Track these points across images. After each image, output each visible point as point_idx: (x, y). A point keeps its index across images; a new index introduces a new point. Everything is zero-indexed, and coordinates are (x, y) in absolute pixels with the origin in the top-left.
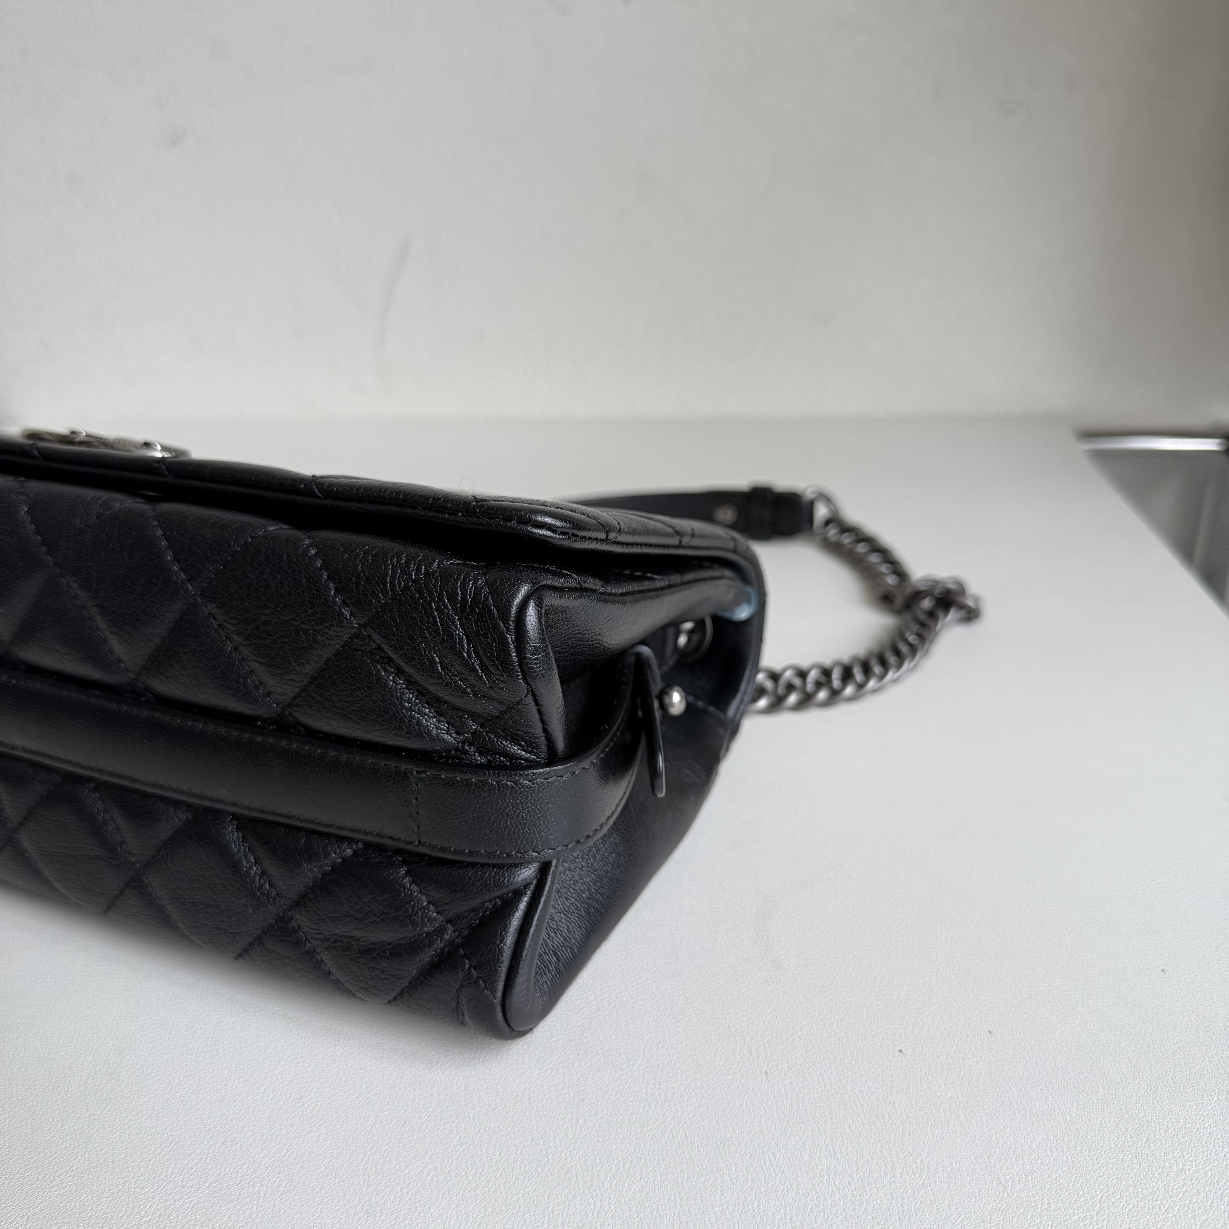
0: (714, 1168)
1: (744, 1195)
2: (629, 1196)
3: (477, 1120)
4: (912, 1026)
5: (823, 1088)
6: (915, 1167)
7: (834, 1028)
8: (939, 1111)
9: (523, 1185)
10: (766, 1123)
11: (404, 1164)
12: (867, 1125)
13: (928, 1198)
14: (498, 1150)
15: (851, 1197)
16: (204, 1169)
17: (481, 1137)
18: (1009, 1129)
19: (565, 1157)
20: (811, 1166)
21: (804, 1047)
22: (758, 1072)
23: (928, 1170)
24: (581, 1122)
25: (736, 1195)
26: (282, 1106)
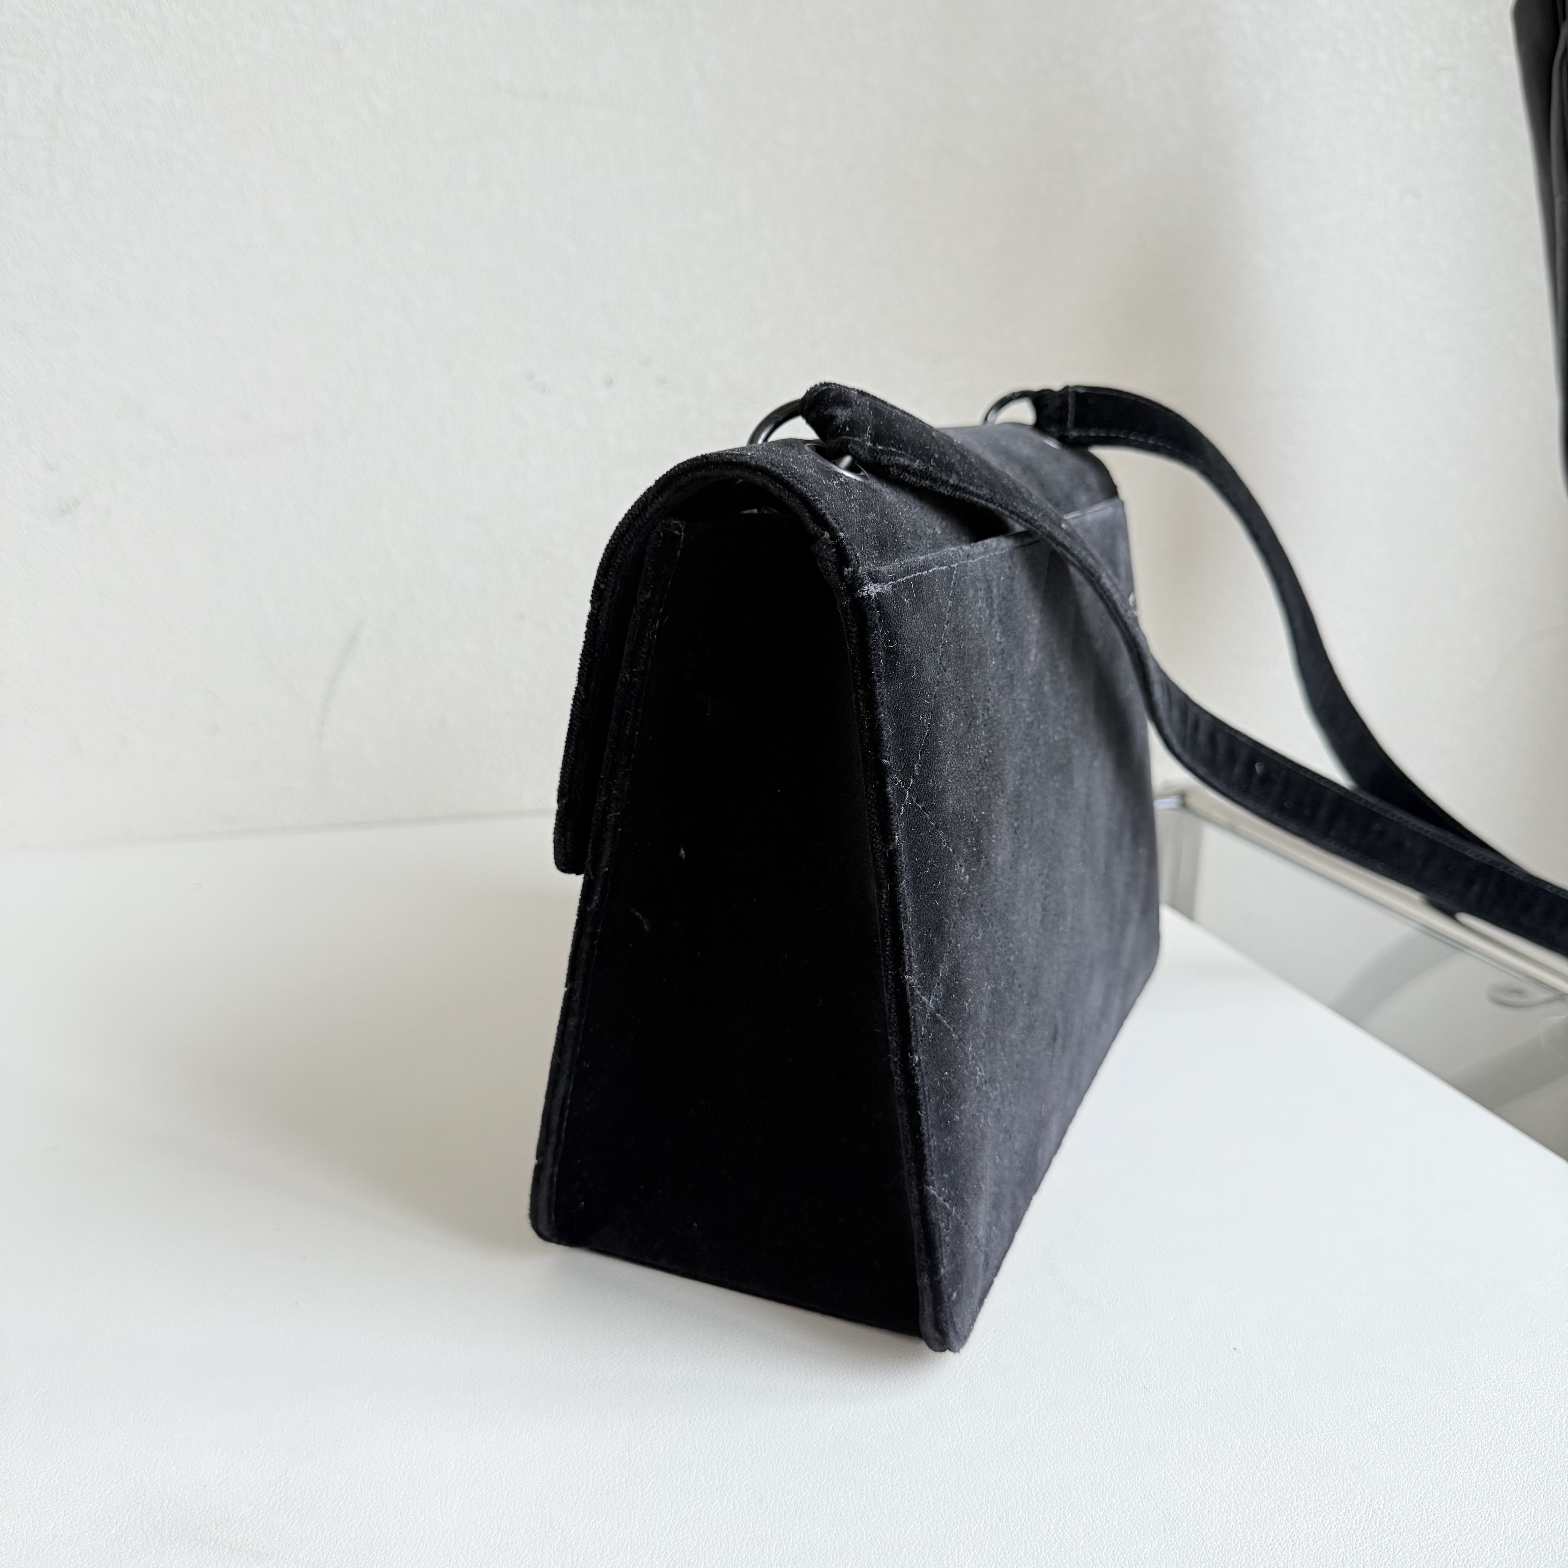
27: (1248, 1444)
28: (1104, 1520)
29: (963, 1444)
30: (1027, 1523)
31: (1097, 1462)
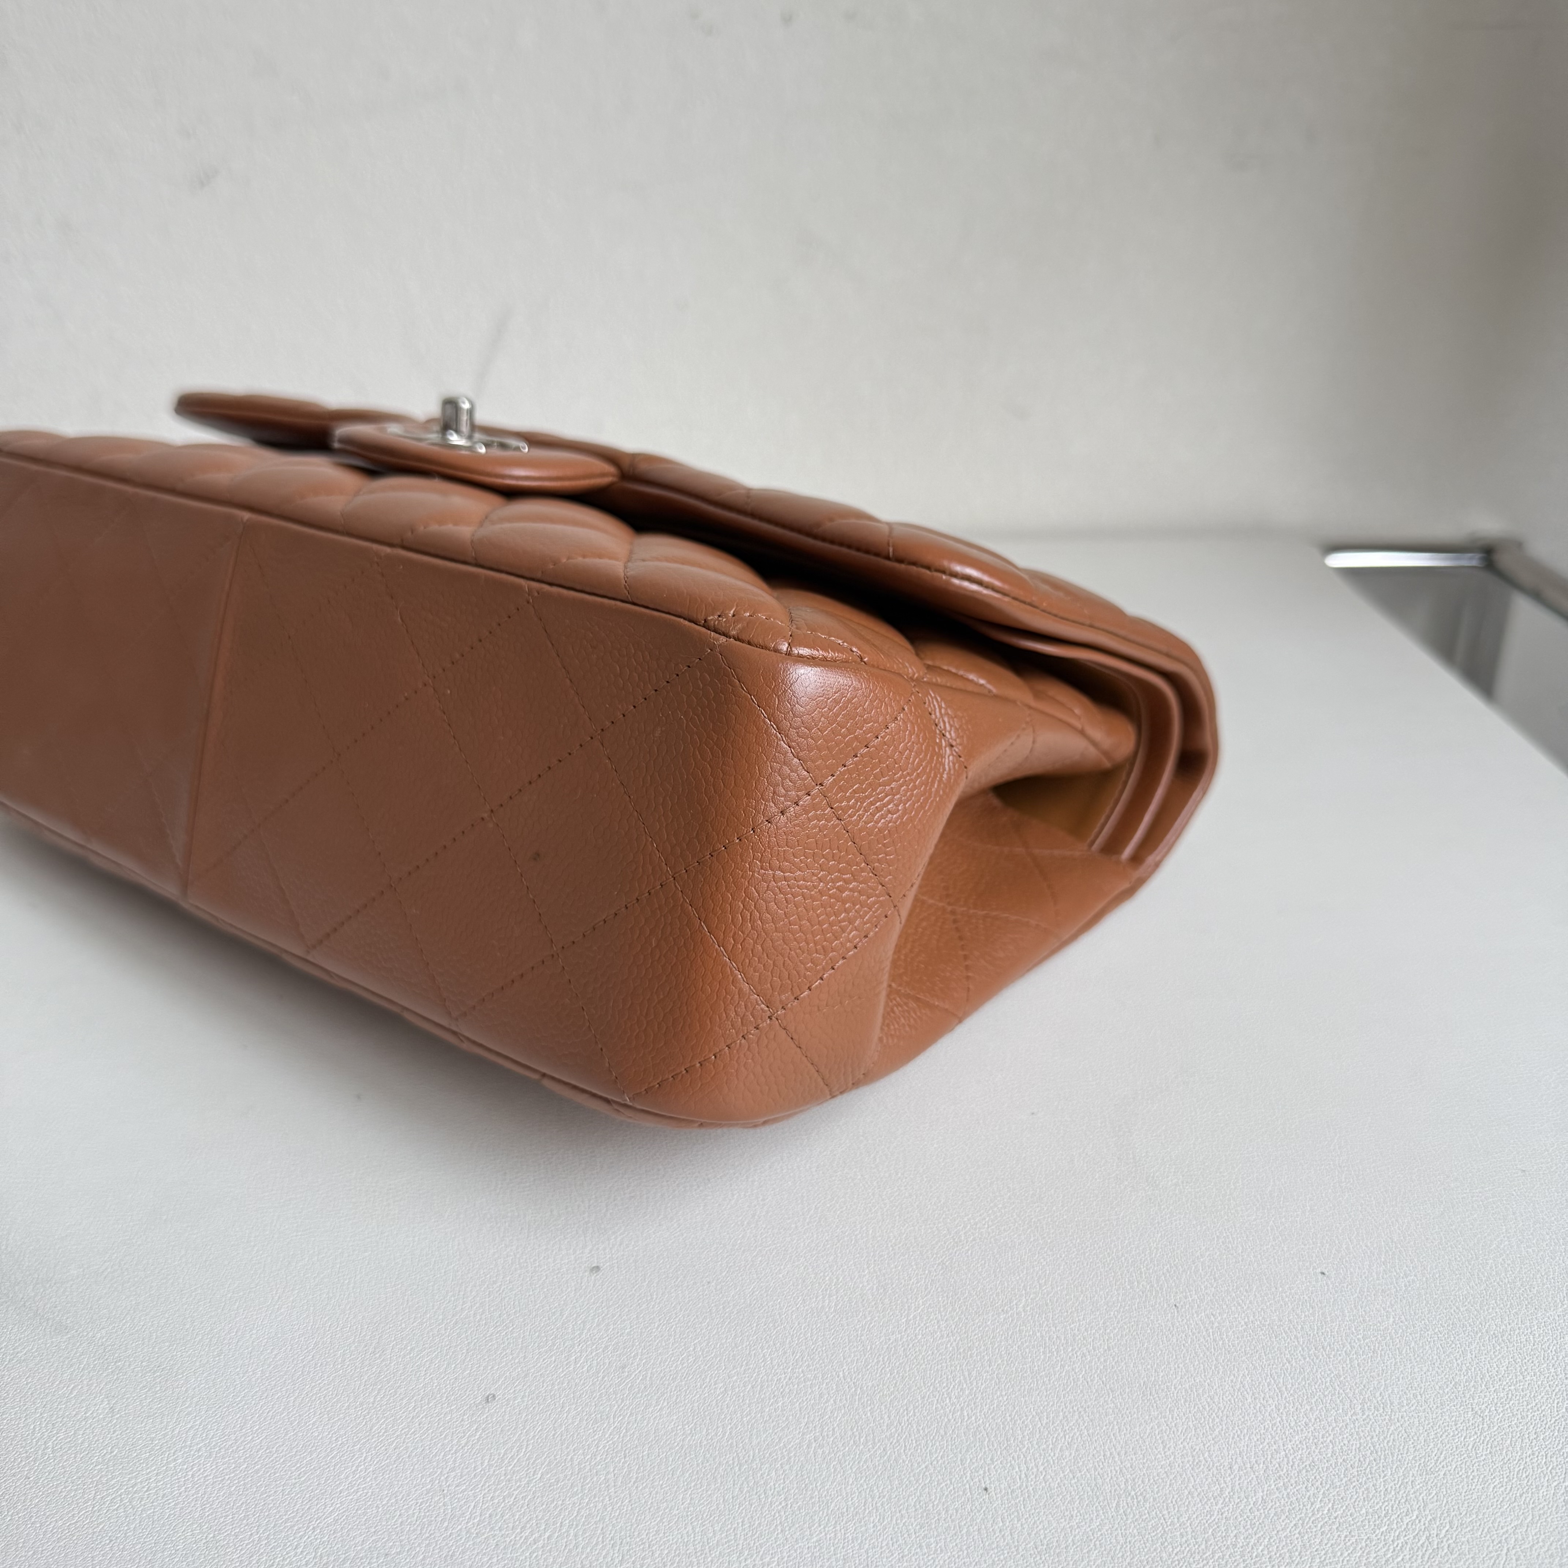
0: (1147, 1417)
1: (1190, 1445)
2: (1057, 1455)
3: (849, 1380)
4: (1328, 1245)
5: (1246, 1320)
6: (1376, 1402)
7: (1240, 1251)
8: (1385, 1339)
9: (928, 1451)
10: (1191, 1362)
11: (776, 1437)
12: (1308, 1359)
13: (1400, 1435)
14: (885, 1413)
15: (1313, 1440)
16: (528, 1459)
17: (859, 1400)
18: (1469, 1354)
19: (968, 1415)
21: (1211, 1275)
22: (1165, 1306)
23: (1391, 1404)
24: (974, 1373)
25: (1181, 1446)
26: (603, 1378)
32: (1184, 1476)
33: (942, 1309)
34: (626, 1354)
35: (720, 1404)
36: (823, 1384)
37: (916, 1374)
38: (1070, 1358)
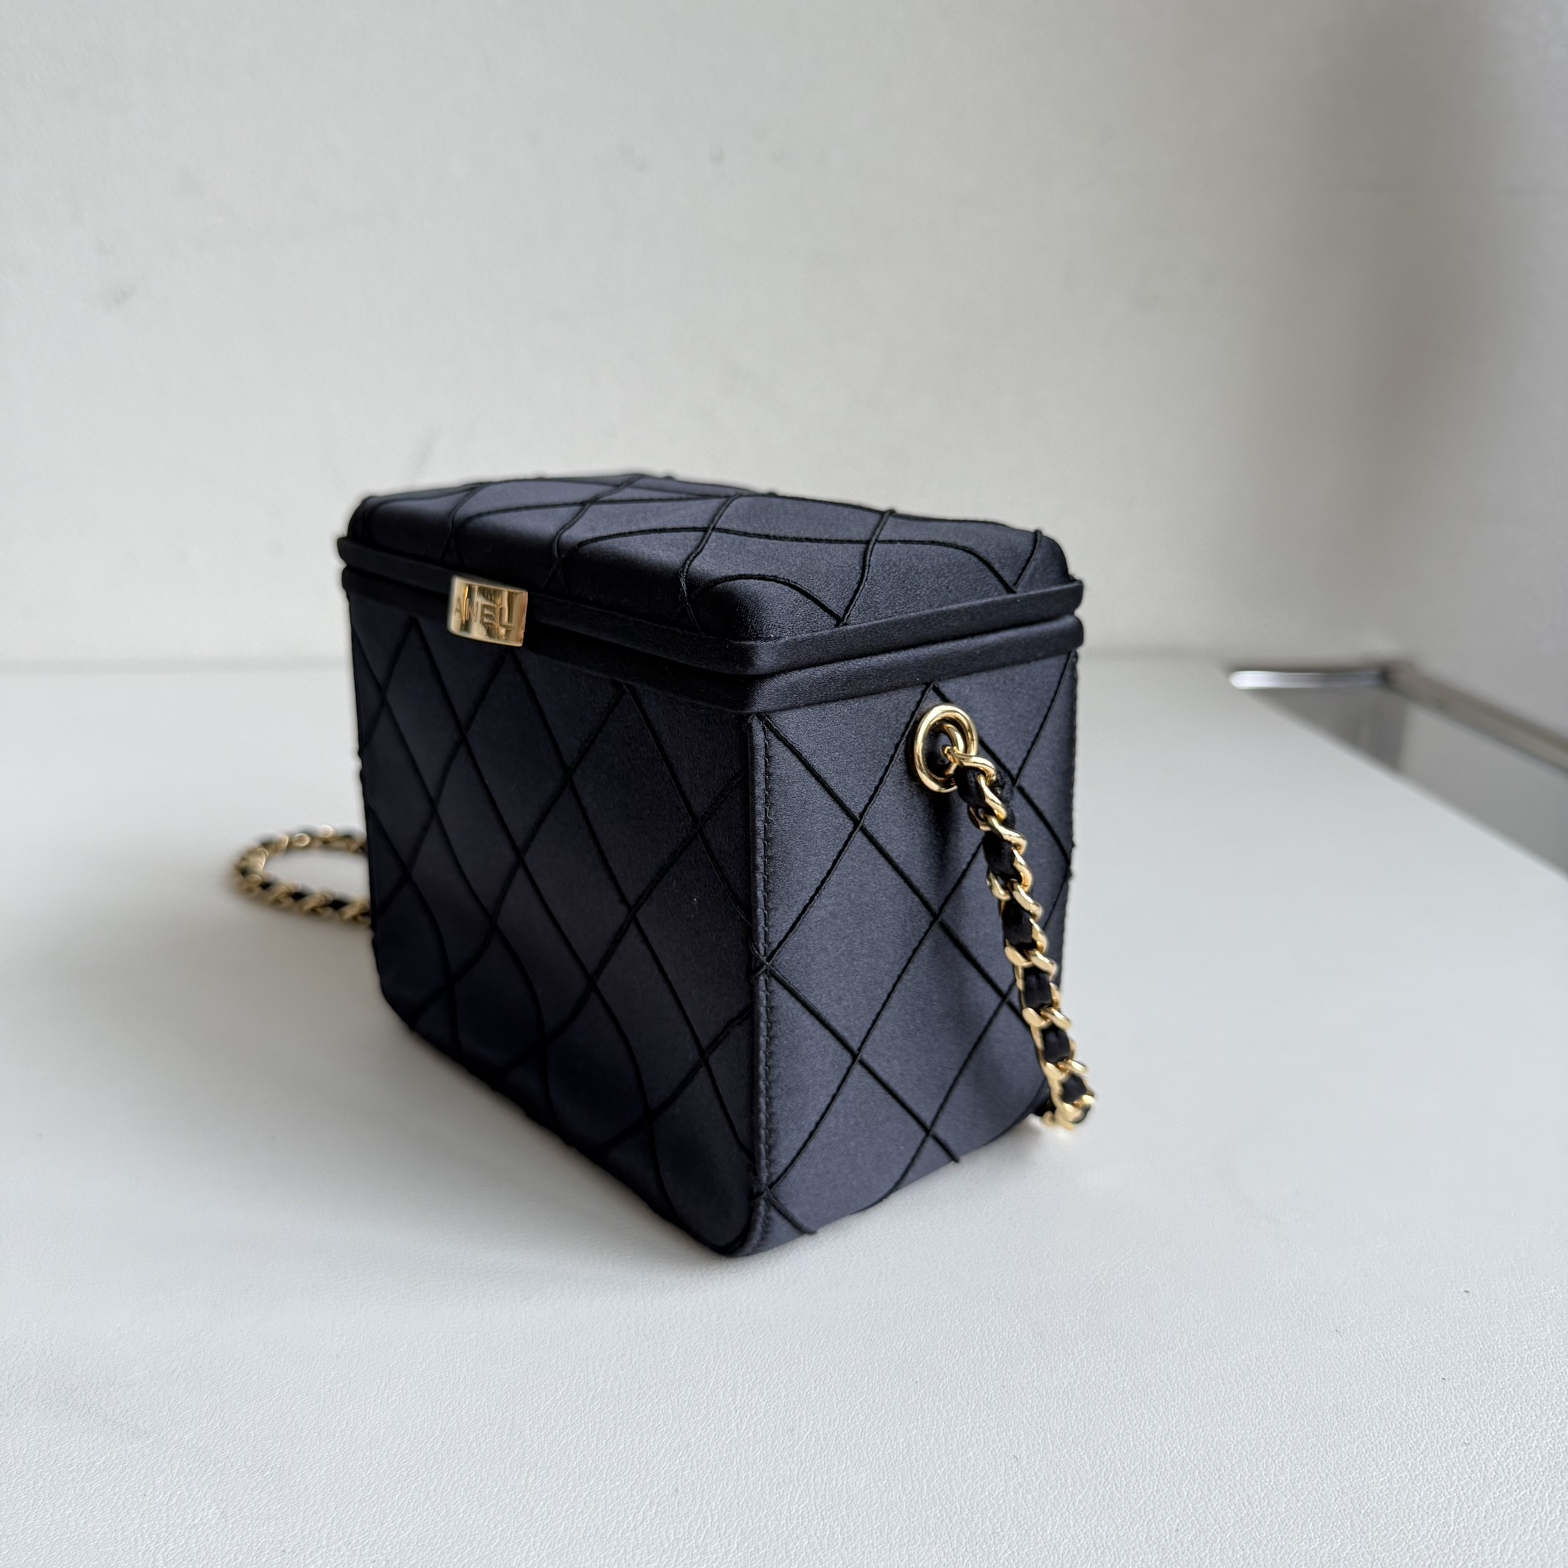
0: (1349, 1437)
2: (1273, 1480)
3: (1035, 1425)
11: (978, 1486)
14: (1084, 1454)
19: (1169, 1449)
20: (1454, 1420)
21: (1360, 1301)
24: (1161, 1409)
26: (773, 1442)
27: (1480, 1418)
28: (1266, 1504)
29: (1079, 1383)
30: (1155, 1497)
31: (1261, 1423)
32: (1407, 1491)
33: (1106, 1351)
34: (790, 1416)
35: (908, 1459)
36: (1009, 1431)
37: (1102, 1413)
38: (1251, 1388)
